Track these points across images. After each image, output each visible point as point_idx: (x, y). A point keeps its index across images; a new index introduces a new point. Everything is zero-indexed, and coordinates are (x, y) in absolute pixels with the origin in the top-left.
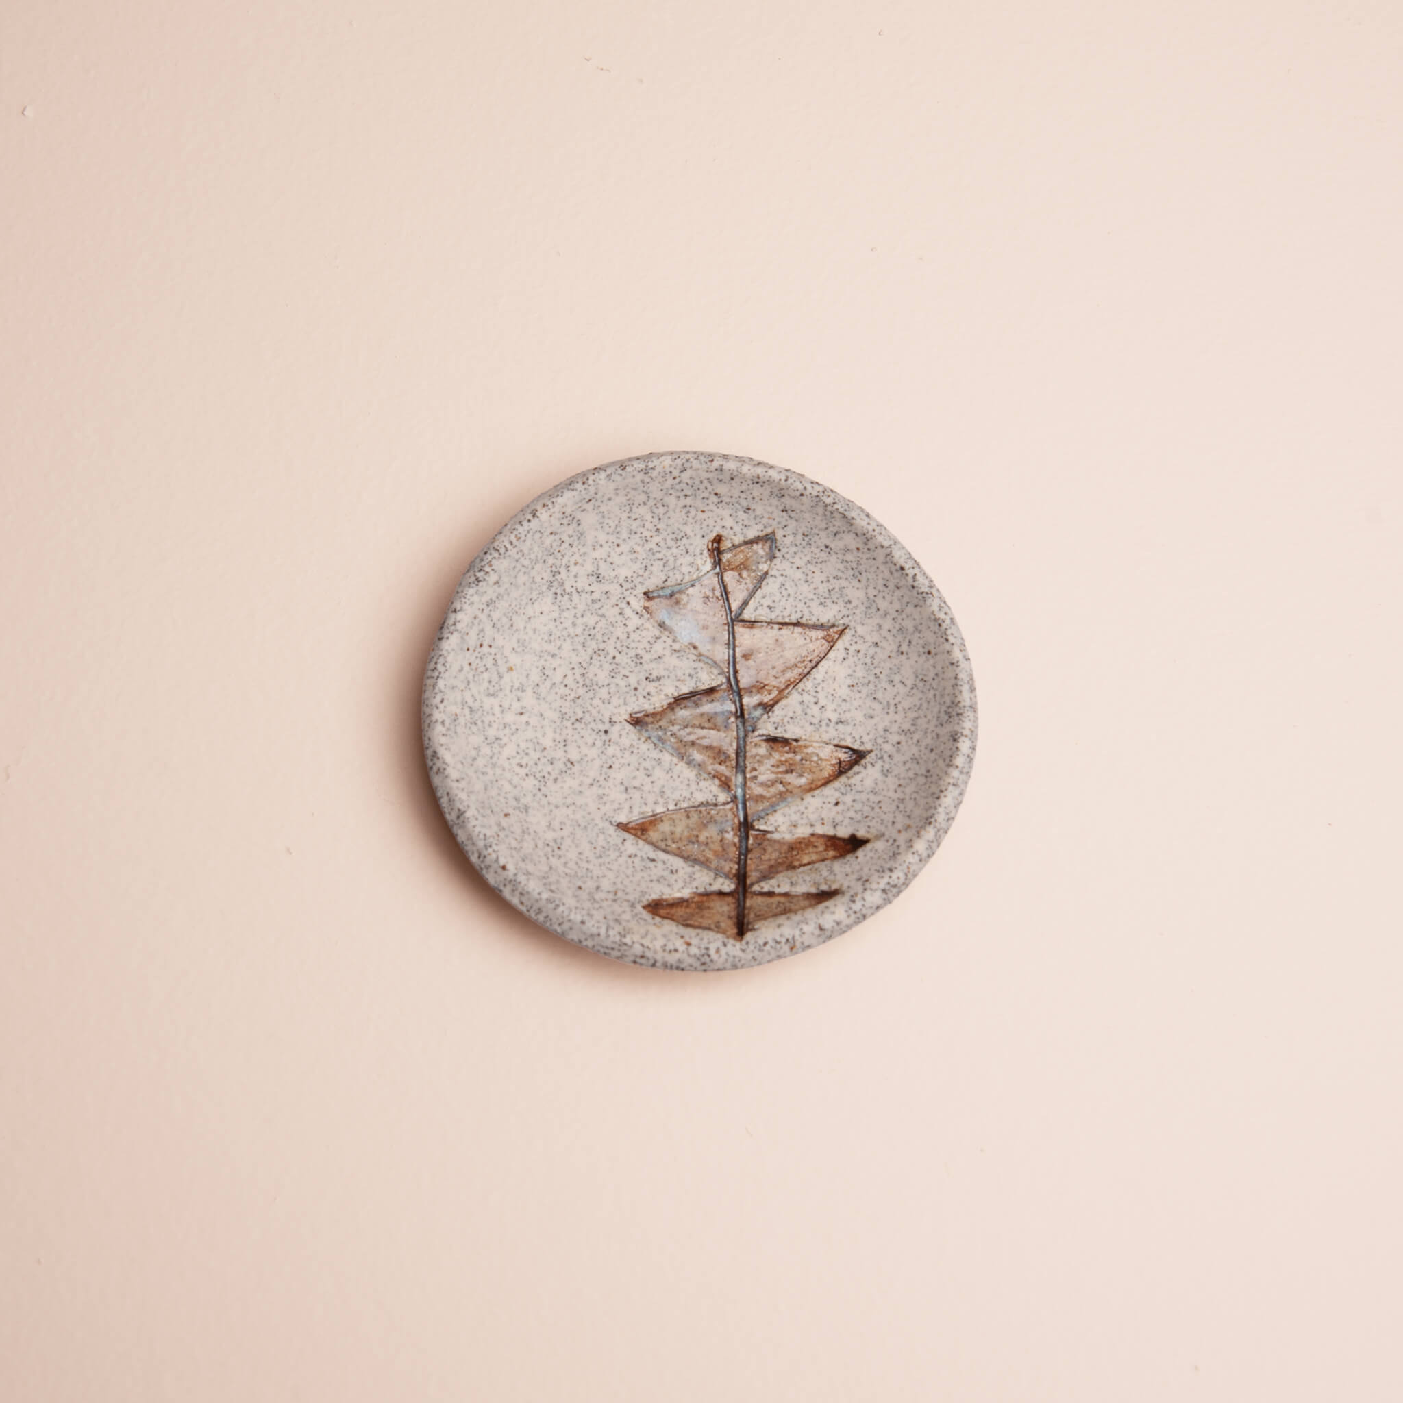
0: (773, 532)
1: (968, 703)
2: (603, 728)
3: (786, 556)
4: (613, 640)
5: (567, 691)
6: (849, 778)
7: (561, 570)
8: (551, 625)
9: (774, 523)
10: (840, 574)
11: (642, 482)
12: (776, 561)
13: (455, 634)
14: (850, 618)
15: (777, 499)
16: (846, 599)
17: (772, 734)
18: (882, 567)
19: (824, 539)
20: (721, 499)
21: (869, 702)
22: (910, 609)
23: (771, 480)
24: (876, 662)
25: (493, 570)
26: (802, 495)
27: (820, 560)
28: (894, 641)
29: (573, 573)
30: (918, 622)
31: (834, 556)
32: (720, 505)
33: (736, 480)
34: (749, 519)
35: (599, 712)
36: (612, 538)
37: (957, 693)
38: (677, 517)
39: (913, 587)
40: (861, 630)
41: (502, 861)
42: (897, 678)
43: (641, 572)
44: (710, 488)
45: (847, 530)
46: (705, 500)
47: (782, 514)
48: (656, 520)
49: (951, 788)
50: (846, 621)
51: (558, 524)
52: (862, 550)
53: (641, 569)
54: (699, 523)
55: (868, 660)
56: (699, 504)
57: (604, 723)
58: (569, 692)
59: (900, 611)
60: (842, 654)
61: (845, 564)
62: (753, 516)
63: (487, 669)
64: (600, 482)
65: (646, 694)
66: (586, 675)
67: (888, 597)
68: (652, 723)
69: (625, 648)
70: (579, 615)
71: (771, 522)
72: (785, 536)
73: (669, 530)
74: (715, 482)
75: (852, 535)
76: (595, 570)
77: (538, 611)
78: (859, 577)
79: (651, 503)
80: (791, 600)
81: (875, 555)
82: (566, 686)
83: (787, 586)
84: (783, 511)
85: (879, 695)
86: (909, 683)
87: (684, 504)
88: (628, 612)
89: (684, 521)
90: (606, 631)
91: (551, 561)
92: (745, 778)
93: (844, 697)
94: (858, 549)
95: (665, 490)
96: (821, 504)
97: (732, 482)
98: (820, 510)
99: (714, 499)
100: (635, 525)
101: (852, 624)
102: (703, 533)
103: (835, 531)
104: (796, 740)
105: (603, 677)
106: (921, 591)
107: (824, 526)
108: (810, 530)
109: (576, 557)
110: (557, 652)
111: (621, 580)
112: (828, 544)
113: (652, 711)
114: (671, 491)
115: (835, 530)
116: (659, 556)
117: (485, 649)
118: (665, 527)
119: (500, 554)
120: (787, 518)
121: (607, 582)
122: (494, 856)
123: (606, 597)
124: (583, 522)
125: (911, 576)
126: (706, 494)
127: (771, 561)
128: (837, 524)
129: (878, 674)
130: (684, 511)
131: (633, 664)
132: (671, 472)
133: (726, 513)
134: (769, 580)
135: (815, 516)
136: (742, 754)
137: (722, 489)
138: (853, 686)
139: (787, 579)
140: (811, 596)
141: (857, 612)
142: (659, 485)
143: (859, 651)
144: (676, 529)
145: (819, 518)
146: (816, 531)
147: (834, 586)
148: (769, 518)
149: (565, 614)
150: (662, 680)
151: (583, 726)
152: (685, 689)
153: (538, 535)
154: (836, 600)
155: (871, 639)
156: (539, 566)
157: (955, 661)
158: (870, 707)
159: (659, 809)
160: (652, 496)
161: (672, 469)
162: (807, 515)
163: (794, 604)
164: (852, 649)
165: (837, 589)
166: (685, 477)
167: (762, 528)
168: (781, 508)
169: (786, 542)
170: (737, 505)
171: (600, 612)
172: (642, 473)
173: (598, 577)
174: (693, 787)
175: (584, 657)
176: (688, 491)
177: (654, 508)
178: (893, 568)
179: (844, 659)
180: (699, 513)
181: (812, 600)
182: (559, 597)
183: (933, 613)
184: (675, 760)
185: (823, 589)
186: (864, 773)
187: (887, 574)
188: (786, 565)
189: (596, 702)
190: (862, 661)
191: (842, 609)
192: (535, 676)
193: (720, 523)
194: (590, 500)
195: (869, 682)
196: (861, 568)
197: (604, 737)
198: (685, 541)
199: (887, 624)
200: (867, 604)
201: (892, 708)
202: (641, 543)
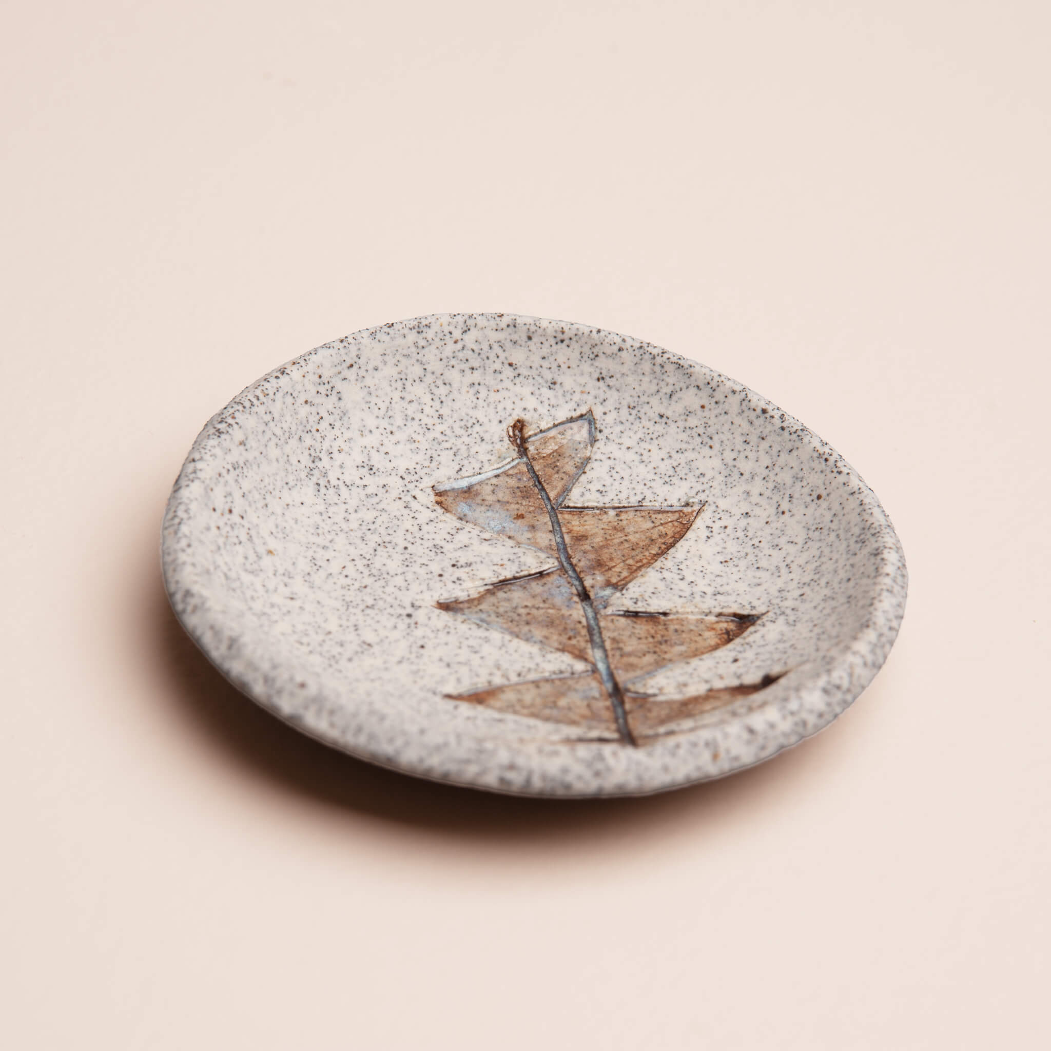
0: (590, 411)
1: (883, 521)
2: (405, 612)
3: (610, 437)
4: (401, 532)
5: (348, 581)
6: (744, 638)
7: (321, 455)
8: (318, 518)
9: (590, 398)
10: (684, 446)
11: (416, 344)
12: (597, 445)
13: (197, 483)
14: (707, 492)
15: (589, 362)
16: (698, 473)
17: (632, 609)
18: (738, 420)
19: (657, 406)
20: (517, 372)
21: (751, 573)
22: (784, 456)
23: (580, 333)
24: (750, 534)
25: (237, 423)
26: (620, 350)
27: (656, 435)
28: (769, 504)
29: (338, 463)
30: (796, 469)
31: (673, 426)
32: (517, 380)
33: (535, 339)
34: (556, 396)
35: (396, 599)
36: (384, 423)
37: (866, 517)
38: (465, 399)
39: (783, 429)
40: (723, 504)
41: (299, 679)
42: (782, 541)
43: (427, 463)
44: (502, 355)
45: (684, 386)
46: (497, 375)
47: (597, 384)
48: (437, 404)
49: (885, 594)
50: (702, 497)
51: (313, 391)
52: (707, 406)
53: (425, 460)
54: (492, 406)
55: (740, 534)
56: (490, 379)
57: (404, 608)
58: (353, 582)
59: (770, 465)
60: (705, 533)
61: (688, 432)
62: (561, 392)
63: (240, 543)
64: (362, 340)
65: (455, 580)
66: (371, 566)
67: (752, 456)
68: (469, 608)
69: (418, 540)
70: (351, 510)
71: (585, 397)
72: (605, 414)
73: (456, 416)
74: (508, 345)
75: (693, 390)
76: (366, 460)
77: (298, 501)
78: (710, 443)
79: (429, 379)
80: (626, 482)
81: (726, 407)
82: (346, 576)
83: (617, 469)
84: (598, 380)
85: (763, 563)
86: (800, 540)
87: (471, 382)
88: (414, 505)
89: (473, 405)
90: (390, 525)
91: (308, 440)
92: (605, 651)
93: (718, 573)
94: (703, 407)
95: (445, 361)
96: (647, 356)
97: (529, 343)
98: (647, 366)
99: (508, 372)
100: (411, 410)
101: (711, 500)
102: (499, 418)
103: (669, 392)
104: (665, 614)
105: (394, 566)
106: (793, 430)
107: (654, 388)
108: (636, 399)
109: (340, 442)
110: (328, 544)
111: (401, 472)
112: (662, 411)
113: (467, 598)
114: (453, 362)
115: (668, 390)
116: (448, 445)
117: (235, 518)
118: (450, 412)
119: (244, 407)
120: (605, 388)
121: (384, 475)
122: (286, 676)
123: (384, 490)
124: (344, 395)
125: (777, 417)
126: (498, 366)
127: (592, 446)
128: (671, 380)
129: (757, 544)
130: (472, 391)
131: (432, 554)
132: (451, 333)
133: (526, 391)
134: (593, 464)
135: (641, 377)
136: (596, 632)
137: (518, 356)
138: (726, 562)
139: (617, 462)
140: (652, 476)
141: (715, 484)
142: (437, 352)
143: (726, 527)
144: (464, 414)
145: (646, 379)
146: (644, 399)
147: (679, 461)
148: (582, 392)
149: (332, 509)
150: (473, 567)
151: (376, 611)
152: (508, 574)
153: (289, 400)
154: (684, 477)
155: (737, 512)
156: (294, 442)
157: (856, 489)
158: (754, 577)
159: (498, 680)
160: (429, 368)
161: (451, 328)
162: (630, 379)
163: (631, 486)
164: (716, 527)
165: (683, 464)
166: (469, 339)
167: (575, 406)
168: (597, 375)
169: (607, 420)
170: (540, 380)
171: (380, 507)
172: (414, 331)
173: (371, 469)
174: (539, 659)
175: (367, 550)
176: (475, 363)
177: (433, 386)
178: (753, 415)
179: (708, 537)
180: (492, 394)
181: (654, 480)
182: (323, 490)
183: (815, 450)
184: (508, 637)
185: (665, 467)
186: (762, 631)
187: (746, 426)
188: (612, 448)
189: (390, 589)
190: (732, 536)
191: (694, 484)
192: (303, 565)
193: (520, 405)
194: (352, 366)
195: (747, 554)
196: (711, 431)
197: (407, 620)
198: (477, 428)
199: (757, 486)
200: (725, 473)
201: (784, 570)
202: (421, 432)
